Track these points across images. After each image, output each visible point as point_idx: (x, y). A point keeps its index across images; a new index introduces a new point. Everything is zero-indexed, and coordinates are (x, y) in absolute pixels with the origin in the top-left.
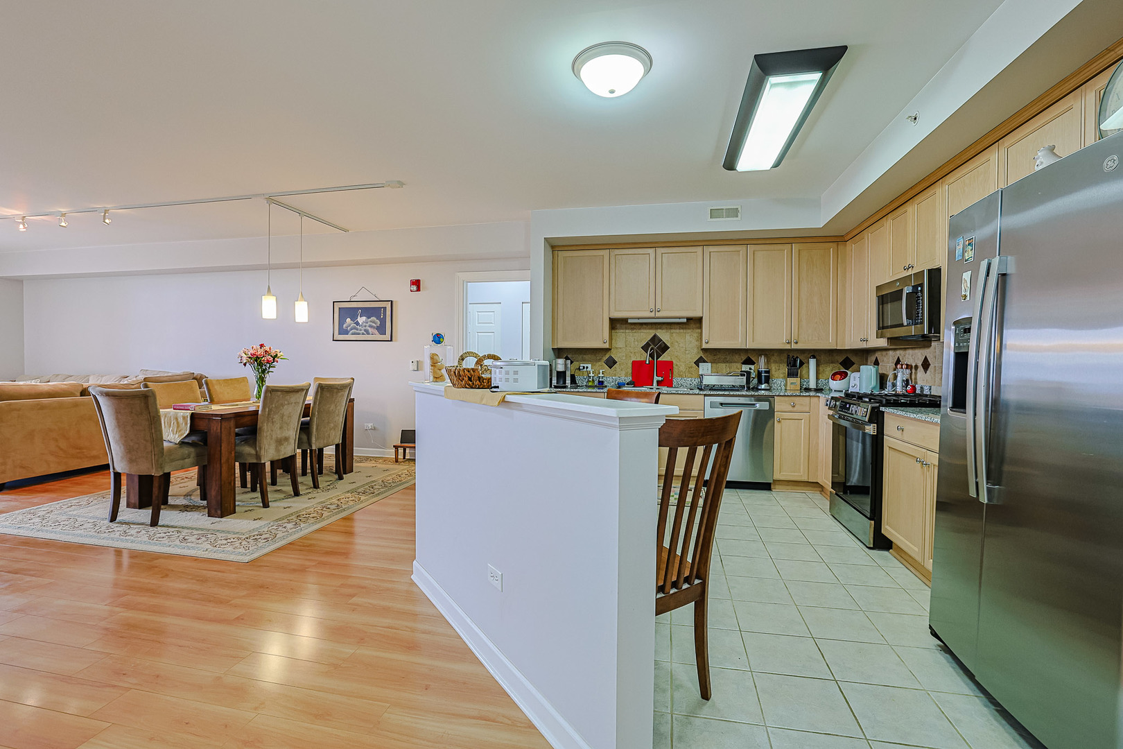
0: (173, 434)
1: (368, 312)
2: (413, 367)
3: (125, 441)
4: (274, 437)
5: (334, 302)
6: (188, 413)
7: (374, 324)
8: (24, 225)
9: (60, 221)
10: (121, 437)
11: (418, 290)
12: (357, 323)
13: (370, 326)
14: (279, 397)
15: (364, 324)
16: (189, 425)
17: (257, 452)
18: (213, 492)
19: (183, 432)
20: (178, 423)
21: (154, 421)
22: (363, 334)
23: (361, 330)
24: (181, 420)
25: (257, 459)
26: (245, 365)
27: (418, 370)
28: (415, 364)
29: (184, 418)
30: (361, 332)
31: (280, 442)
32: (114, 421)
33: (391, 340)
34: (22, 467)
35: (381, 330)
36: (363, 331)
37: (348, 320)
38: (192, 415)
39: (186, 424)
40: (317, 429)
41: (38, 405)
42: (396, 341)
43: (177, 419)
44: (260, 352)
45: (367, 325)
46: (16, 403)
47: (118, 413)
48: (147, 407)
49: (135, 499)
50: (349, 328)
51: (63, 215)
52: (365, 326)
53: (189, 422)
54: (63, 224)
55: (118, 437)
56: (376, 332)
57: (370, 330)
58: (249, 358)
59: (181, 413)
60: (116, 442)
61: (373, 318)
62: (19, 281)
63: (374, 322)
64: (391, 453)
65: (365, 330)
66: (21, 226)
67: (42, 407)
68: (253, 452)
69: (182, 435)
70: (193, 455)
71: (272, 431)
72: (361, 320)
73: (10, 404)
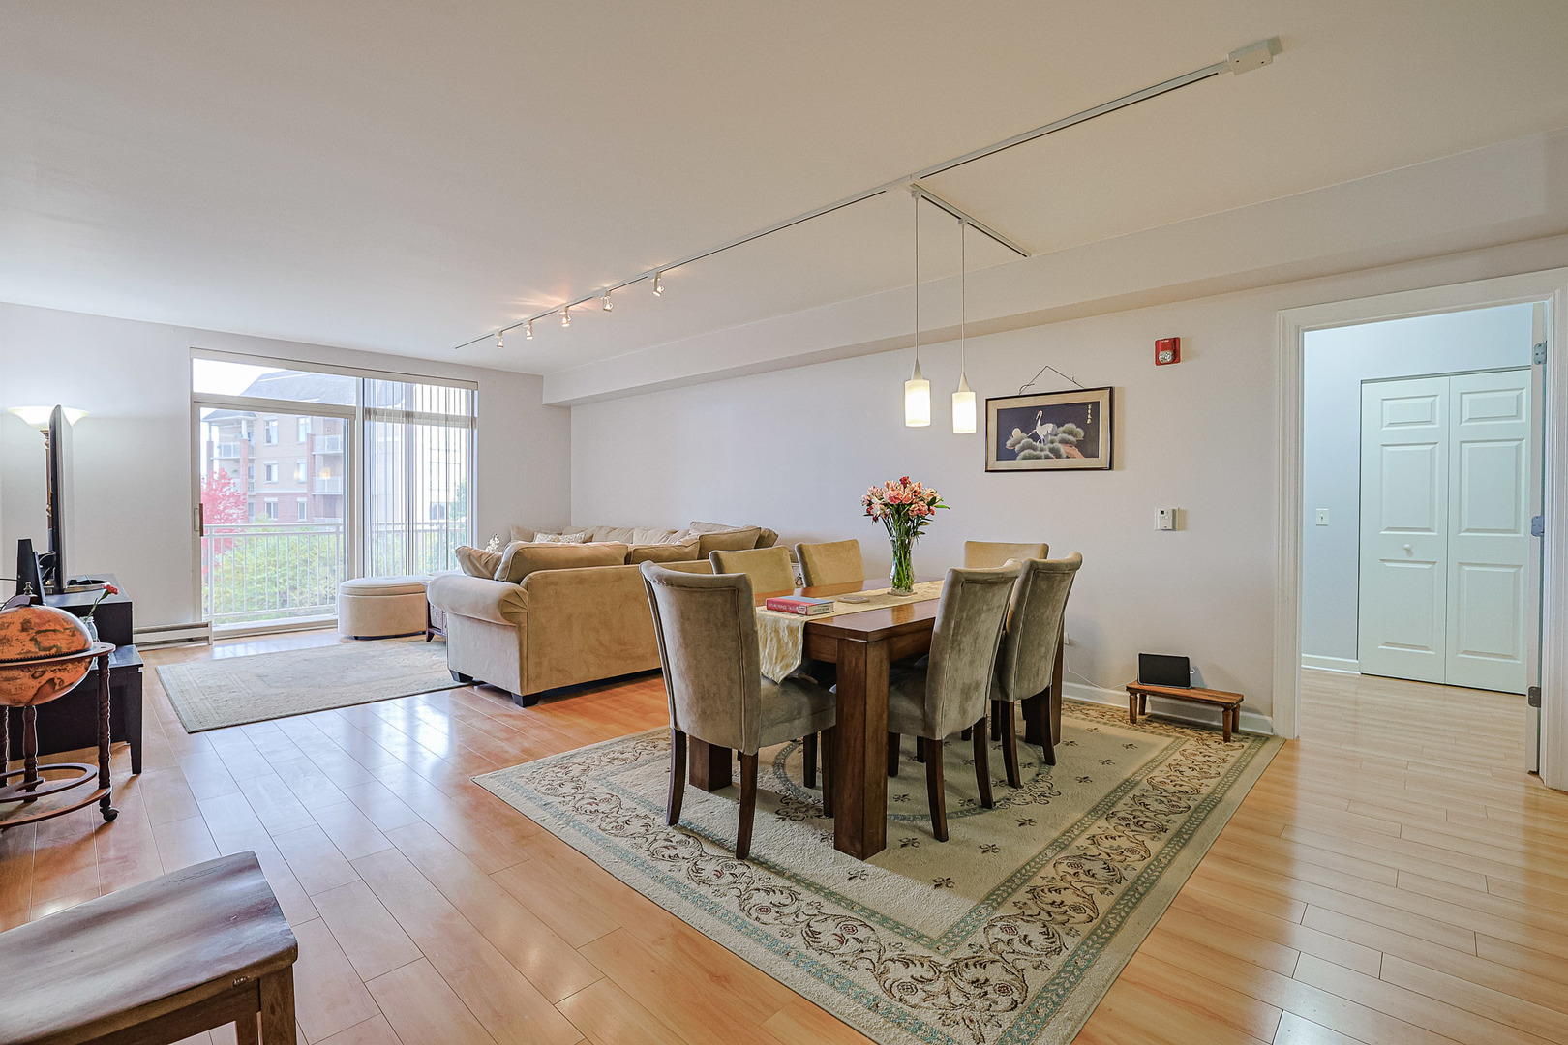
0: (771, 663)
1: (1057, 414)
2: (1160, 522)
3: (696, 676)
4: (959, 686)
5: (987, 400)
6: (799, 621)
7: (1071, 438)
8: (567, 318)
9: (605, 302)
10: (689, 667)
11: (1176, 358)
12: (1036, 437)
13: (1063, 442)
14: (975, 594)
15: (1050, 438)
16: (800, 648)
17: (925, 714)
18: (847, 799)
19: (788, 660)
20: (779, 641)
21: (746, 642)
22: (1047, 457)
23: (1042, 450)
24: (785, 634)
25: (925, 730)
26: (876, 519)
27: (1174, 529)
28: (1168, 516)
29: (792, 631)
30: (1043, 453)
31: (967, 693)
32: (678, 634)
33: (1111, 468)
34: (560, 671)
35: (1087, 447)
36: (1047, 452)
37: (1017, 432)
38: (808, 626)
39: (795, 645)
40: (1019, 659)
41: (576, 576)
42: (1121, 468)
43: (777, 631)
44: (905, 494)
45: (1057, 439)
46: (554, 574)
47: (684, 618)
48: (736, 613)
49: (703, 772)
50: (1017, 448)
51: (608, 293)
52: (1052, 442)
53: (800, 641)
54: (608, 307)
55: (683, 666)
56: (1075, 451)
57: (1063, 449)
58: (885, 505)
59: (786, 618)
60: (681, 675)
61: (1070, 426)
62: (565, 408)
63: (1070, 433)
64: (1120, 700)
65: (1052, 450)
66: (565, 321)
67: (581, 580)
68: (917, 712)
69: (787, 666)
70: (806, 711)
71: (957, 670)
72: (1043, 430)
73: (546, 576)
